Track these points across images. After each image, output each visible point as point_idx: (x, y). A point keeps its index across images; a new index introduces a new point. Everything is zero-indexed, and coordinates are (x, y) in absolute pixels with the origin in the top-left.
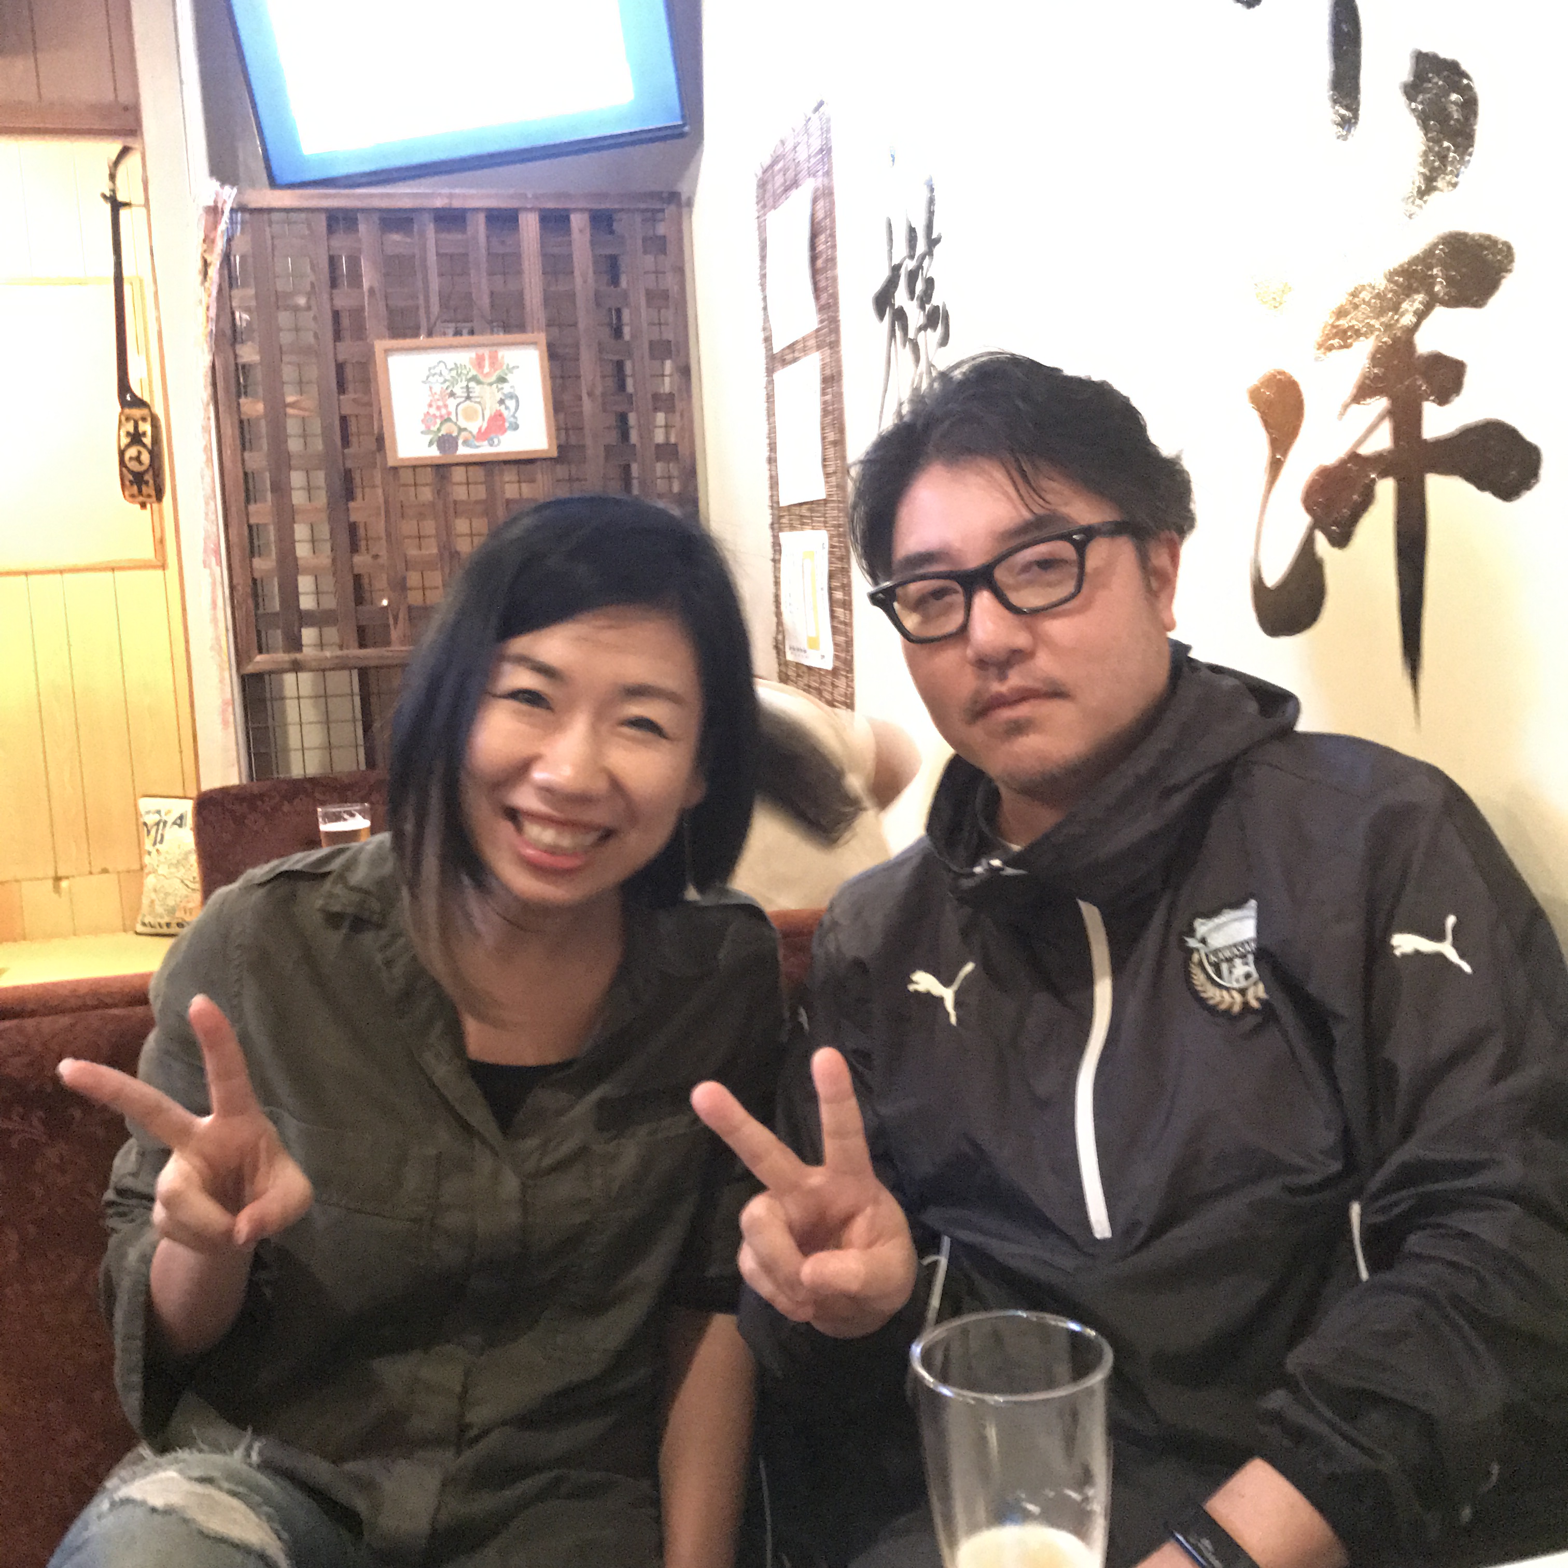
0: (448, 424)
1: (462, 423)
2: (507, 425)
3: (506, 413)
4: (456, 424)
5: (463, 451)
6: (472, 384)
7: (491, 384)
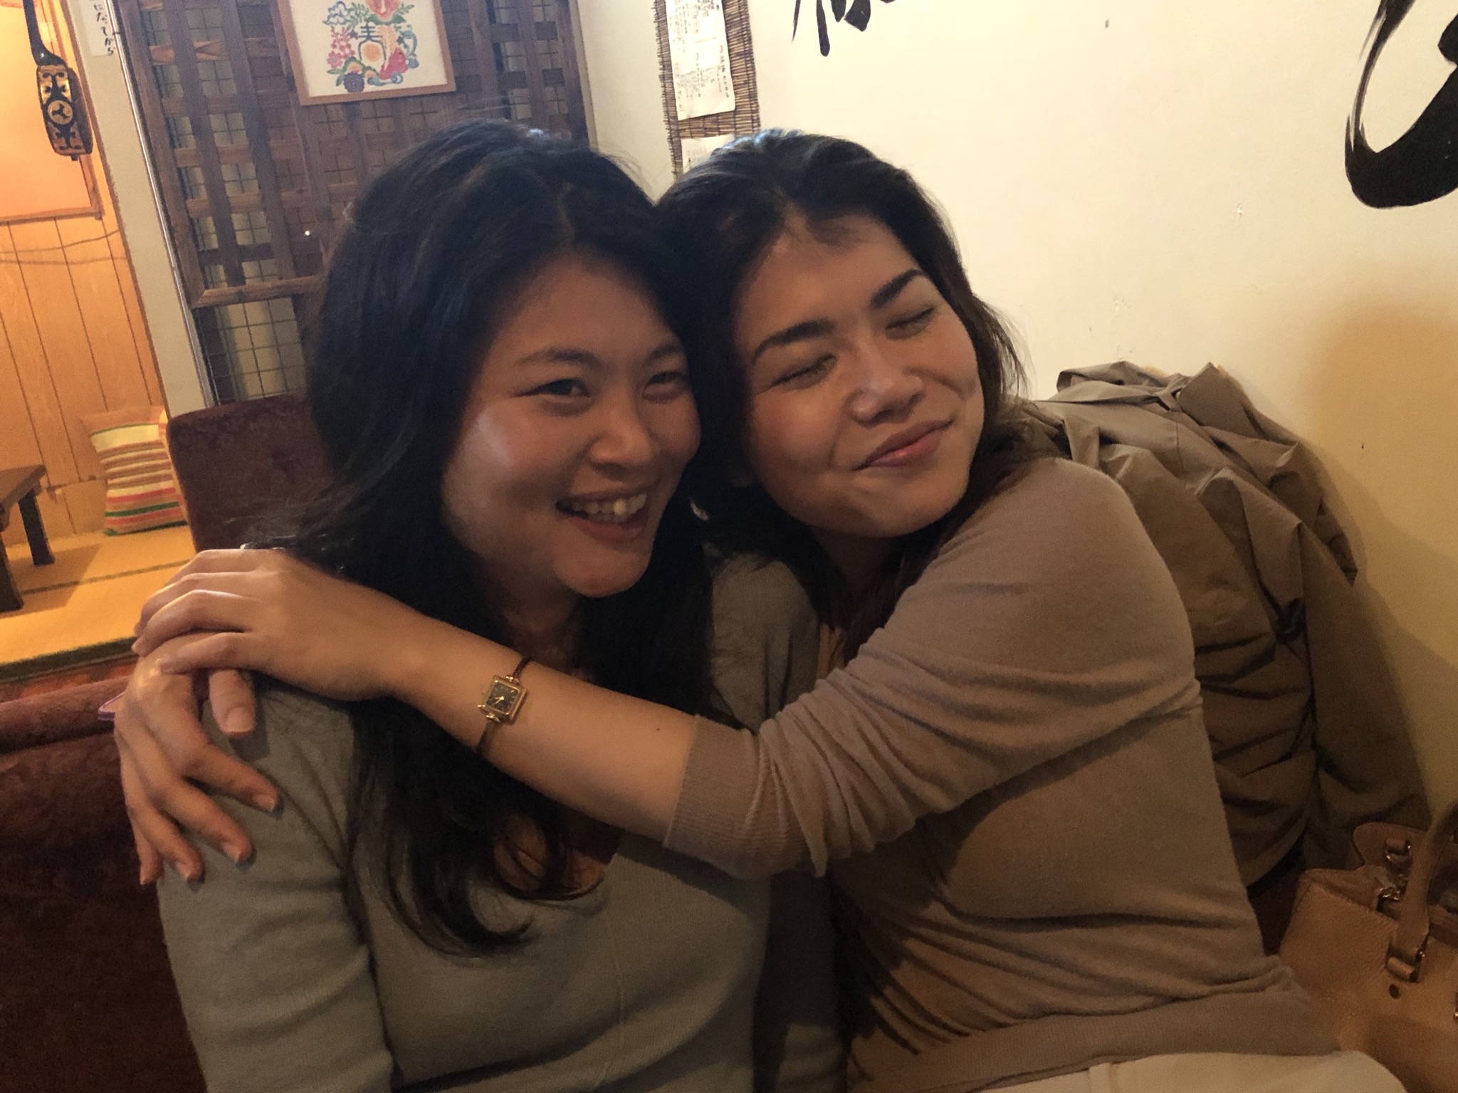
0: (353, 64)
1: (366, 62)
2: (407, 62)
3: (405, 51)
4: (359, 62)
5: (368, 88)
6: (371, 24)
7: (388, 24)
